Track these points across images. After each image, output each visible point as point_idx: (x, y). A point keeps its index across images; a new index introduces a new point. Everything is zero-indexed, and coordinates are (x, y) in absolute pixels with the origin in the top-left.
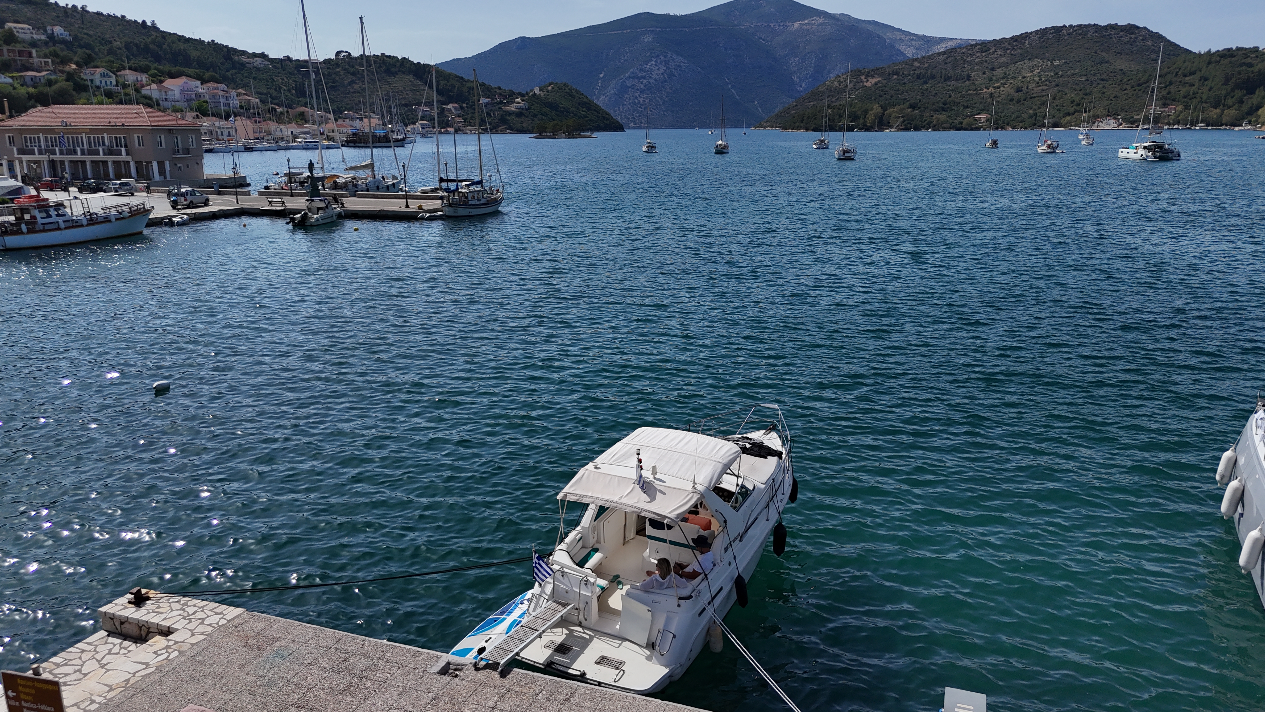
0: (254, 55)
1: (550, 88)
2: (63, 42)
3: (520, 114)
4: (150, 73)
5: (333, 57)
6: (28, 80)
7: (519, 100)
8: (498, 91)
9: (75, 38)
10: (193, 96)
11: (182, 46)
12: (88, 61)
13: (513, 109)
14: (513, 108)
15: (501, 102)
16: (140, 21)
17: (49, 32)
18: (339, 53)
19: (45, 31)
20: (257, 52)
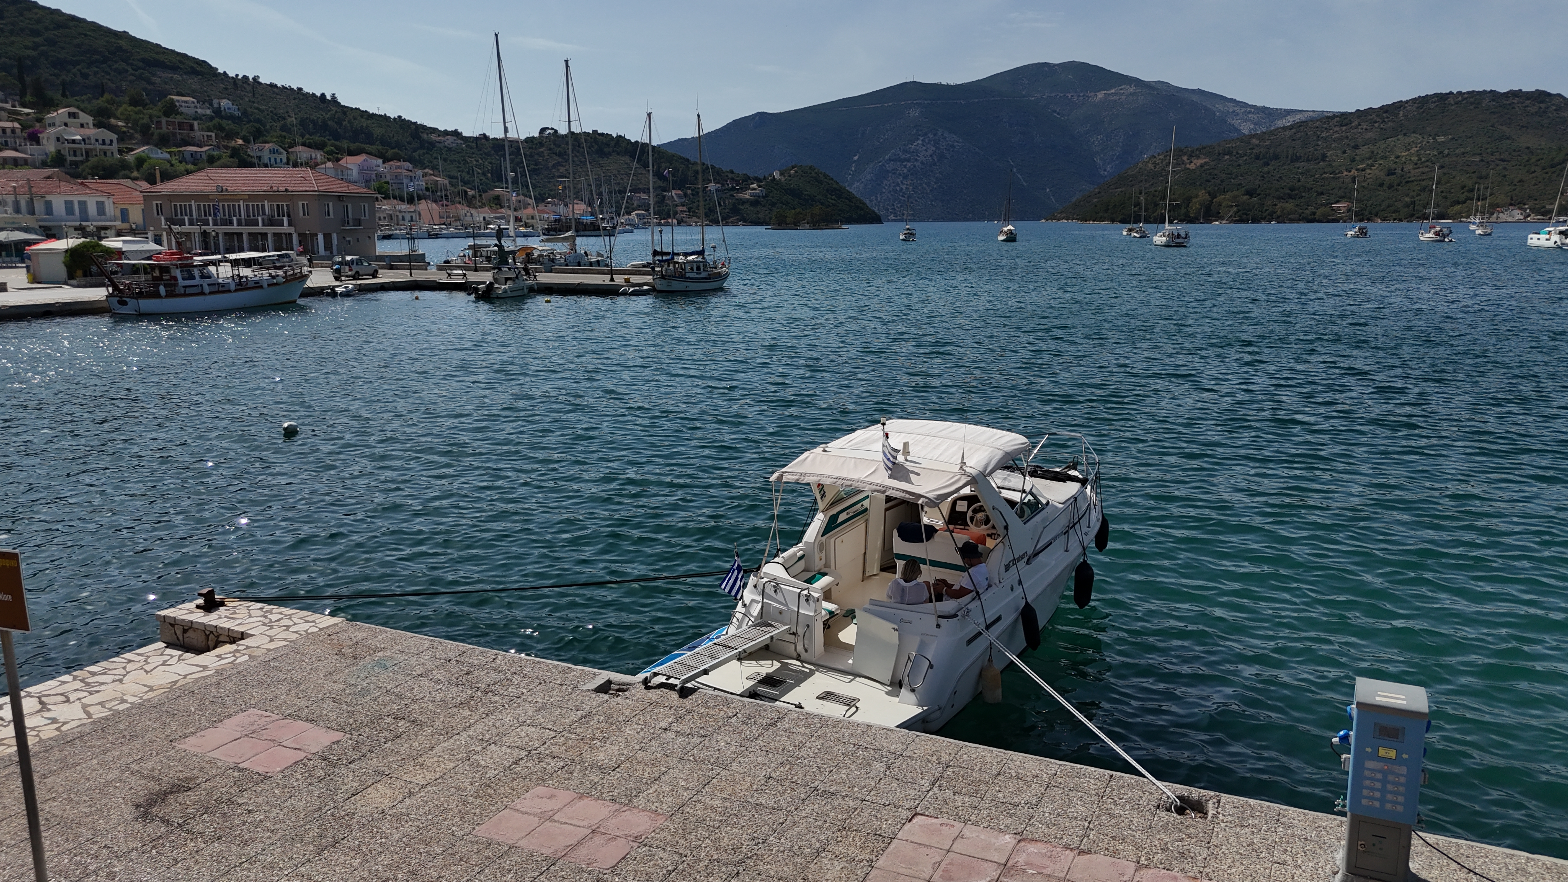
0: (446, 133)
1: (792, 172)
2: (231, 117)
3: (755, 202)
4: (327, 149)
5: (536, 135)
6: (188, 156)
7: (755, 186)
8: (730, 175)
9: (245, 113)
10: (374, 177)
11: (364, 123)
12: (258, 135)
13: (747, 197)
14: (747, 195)
15: (733, 189)
16: (318, 94)
17: (216, 106)
18: (543, 130)
19: (211, 104)
20: (449, 129)
